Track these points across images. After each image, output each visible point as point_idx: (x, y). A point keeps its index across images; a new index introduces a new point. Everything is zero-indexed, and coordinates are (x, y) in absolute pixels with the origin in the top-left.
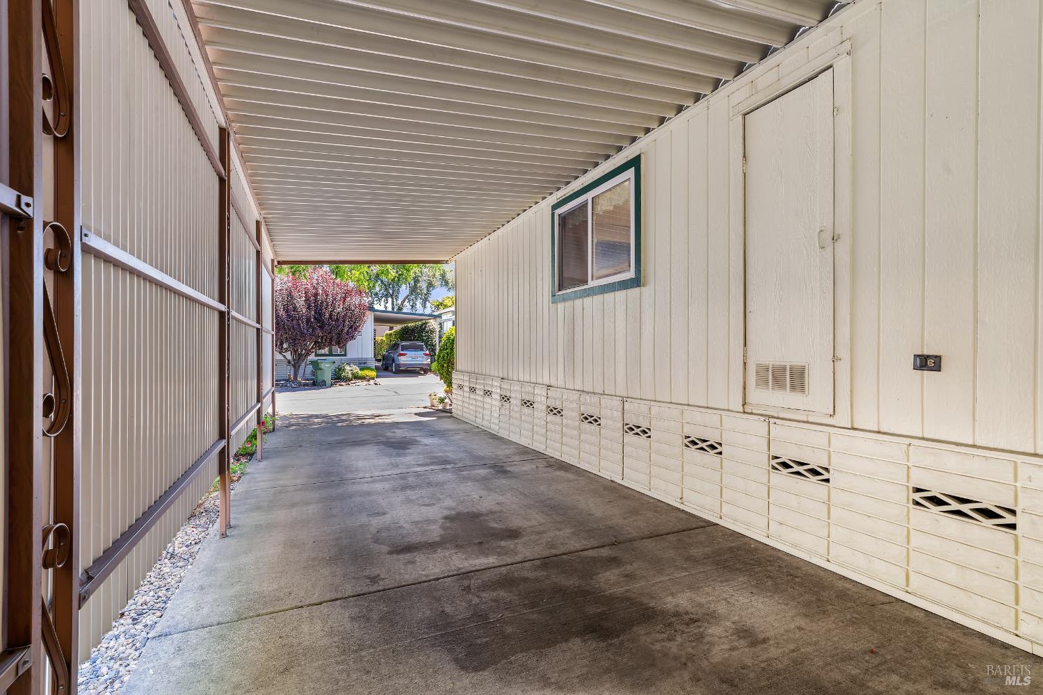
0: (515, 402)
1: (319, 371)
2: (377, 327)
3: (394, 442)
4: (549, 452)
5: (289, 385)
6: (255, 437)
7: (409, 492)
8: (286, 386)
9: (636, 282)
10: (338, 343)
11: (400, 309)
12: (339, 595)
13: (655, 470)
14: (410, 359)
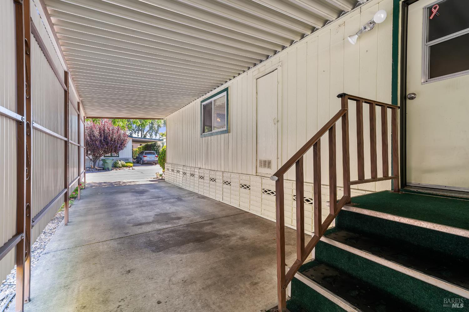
0: (188, 175)
1: (105, 164)
2: (134, 144)
3: (138, 191)
4: (200, 193)
5: (91, 170)
6: (77, 190)
7: (143, 208)
8: (90, 170)
9: (228, 131)
10: (115, 151)
11: (145, 137)
12: (113, 238)
13: (232, 196)
14: (149, 158)
